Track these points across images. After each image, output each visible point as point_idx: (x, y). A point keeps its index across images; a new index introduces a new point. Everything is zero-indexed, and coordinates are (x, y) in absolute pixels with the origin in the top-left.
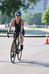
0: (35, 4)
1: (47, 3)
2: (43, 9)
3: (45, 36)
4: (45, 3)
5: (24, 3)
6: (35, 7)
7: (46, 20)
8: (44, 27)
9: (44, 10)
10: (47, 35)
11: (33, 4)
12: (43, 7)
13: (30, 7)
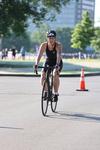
0: (58, 11)
1: (81, 9)
2: (73, 21)
3: (79, 76)
4: (77, 8)
5: (35, 8)
6: (57, 16)
7: (80, 42)
8: (77, 57)
9: (76, 23)
10: (81, 73)
11: (53, 11)
12: (73, 16)
13: (47, 16)
